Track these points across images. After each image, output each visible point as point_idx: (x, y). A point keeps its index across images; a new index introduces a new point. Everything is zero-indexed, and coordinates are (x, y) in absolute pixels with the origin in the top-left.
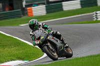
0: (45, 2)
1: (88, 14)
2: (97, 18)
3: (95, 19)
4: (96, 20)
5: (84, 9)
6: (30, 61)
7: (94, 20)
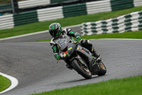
0: (13, 9)
1: (74, 26)
2: (87, 32)
3: (84, 33)
7: (83, 35)
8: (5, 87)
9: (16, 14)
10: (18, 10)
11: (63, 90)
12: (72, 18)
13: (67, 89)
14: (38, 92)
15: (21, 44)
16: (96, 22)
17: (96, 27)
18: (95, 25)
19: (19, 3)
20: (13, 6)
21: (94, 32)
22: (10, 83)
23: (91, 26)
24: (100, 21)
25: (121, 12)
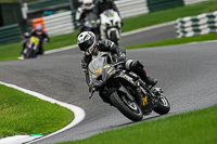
0: (70, 4)
2: (185, 32)
3: (181, 34)
4: (183, 37)
5: (156, 14)
6: (44, 135)
7: (179, 37)
8: (65, 122)
17: (199, 23)
21: (196, 31)
23: (191, 23)
24: (204, 15)
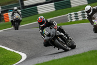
0: (21, 7)
1: (63, 16)
2: (72, 19)
3: (70, 20)
8: (18, 60)
9: (23, 10)
10: (24, 7)
11: (57, 60)
12: (60, 10)
13: (60, 59)
14: (40, 62)
15: (27, 30)
16: (78, 12)
18: (77, 14)
19: (24, 2)
20: (20, 4)
21: (76, 19)
22: (21, 57)
23: (74, 15)
24: (80, 12)
25: (94, 4)
